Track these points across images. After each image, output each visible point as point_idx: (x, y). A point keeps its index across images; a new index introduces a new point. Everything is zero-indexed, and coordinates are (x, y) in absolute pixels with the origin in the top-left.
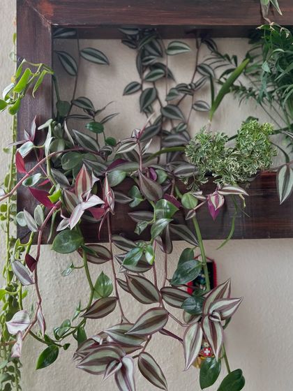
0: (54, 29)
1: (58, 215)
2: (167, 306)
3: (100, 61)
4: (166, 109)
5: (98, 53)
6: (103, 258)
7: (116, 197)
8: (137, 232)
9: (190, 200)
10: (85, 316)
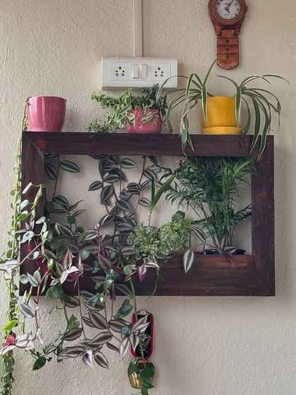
0: (45, 156)
1: (50, 276)
2: (112, 331)
3: (73, 170)
4: (119, 201)
5: (72, 164)
6: (75, 304)
7: (85, 267)
8: (96, 288)
9: (128, 270)
10: (63, 339)
